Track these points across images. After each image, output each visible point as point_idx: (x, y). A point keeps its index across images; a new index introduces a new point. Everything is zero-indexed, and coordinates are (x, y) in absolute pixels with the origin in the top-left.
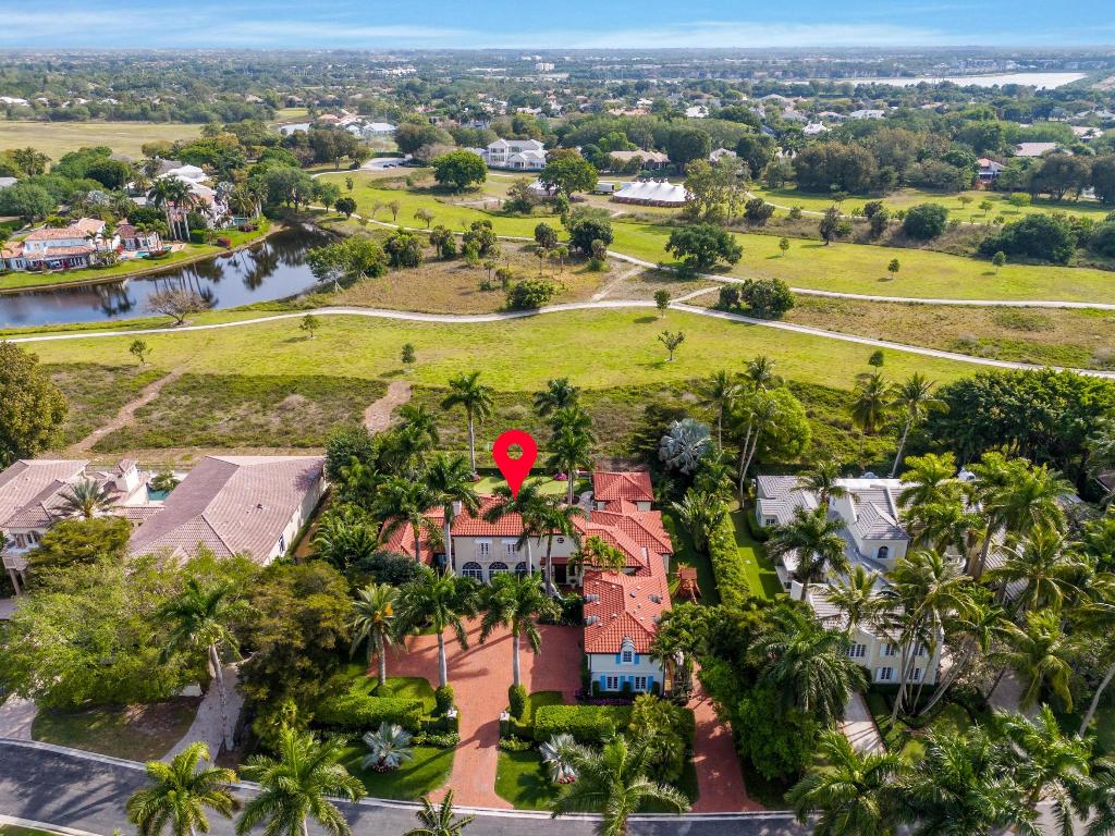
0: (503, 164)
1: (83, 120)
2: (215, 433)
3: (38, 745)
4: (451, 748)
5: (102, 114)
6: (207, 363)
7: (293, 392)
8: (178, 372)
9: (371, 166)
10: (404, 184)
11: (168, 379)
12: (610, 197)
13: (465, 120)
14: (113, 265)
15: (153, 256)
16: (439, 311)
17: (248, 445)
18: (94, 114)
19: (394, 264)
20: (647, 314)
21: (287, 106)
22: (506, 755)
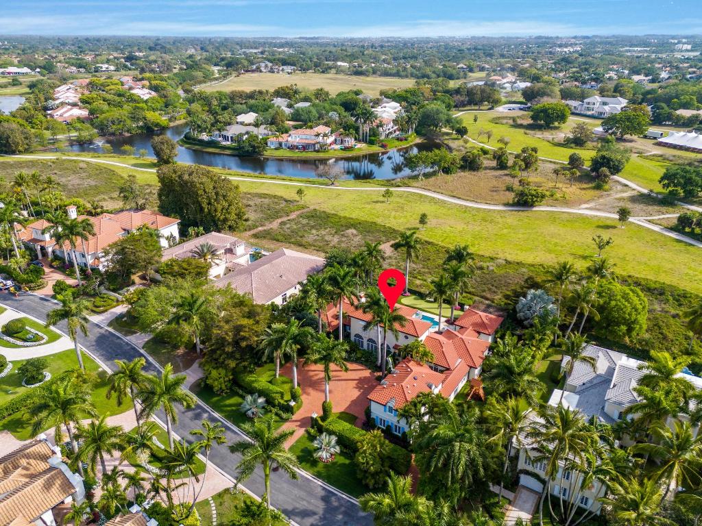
0: (590, 113)
1: (368, 76)
2: (304, 241)
3: (142, 351)
4: (286, 420)
5: (378, 73)
6: (328, 207)
7: (355, 228)
8: (312, 208)
9: (502, 110)
10: (511, 122)
11: (306, 210)
12: (655, 141)
13: (584, 82)
14: (325, 151)
15: (346, 149)
16: (468, 198)
18: (374, 73)
19: (463, 168)
20: (609, 223)
21: (480, 71)
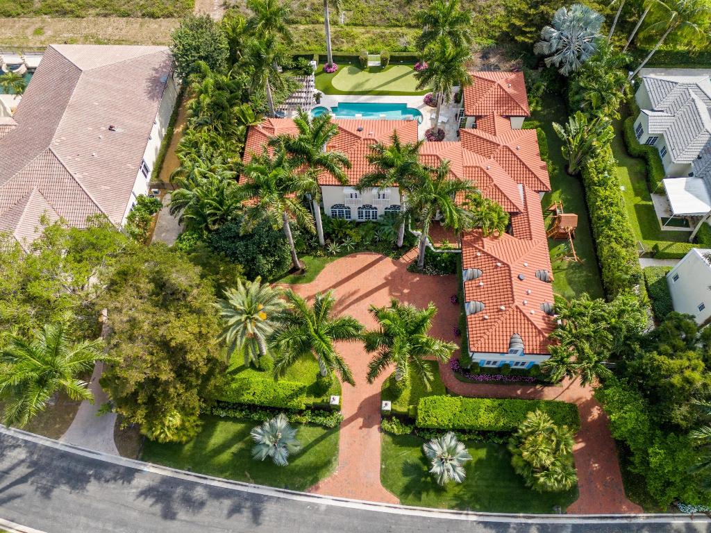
17: (98, 15)
22: (389, 439)
